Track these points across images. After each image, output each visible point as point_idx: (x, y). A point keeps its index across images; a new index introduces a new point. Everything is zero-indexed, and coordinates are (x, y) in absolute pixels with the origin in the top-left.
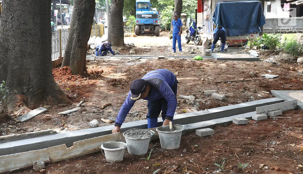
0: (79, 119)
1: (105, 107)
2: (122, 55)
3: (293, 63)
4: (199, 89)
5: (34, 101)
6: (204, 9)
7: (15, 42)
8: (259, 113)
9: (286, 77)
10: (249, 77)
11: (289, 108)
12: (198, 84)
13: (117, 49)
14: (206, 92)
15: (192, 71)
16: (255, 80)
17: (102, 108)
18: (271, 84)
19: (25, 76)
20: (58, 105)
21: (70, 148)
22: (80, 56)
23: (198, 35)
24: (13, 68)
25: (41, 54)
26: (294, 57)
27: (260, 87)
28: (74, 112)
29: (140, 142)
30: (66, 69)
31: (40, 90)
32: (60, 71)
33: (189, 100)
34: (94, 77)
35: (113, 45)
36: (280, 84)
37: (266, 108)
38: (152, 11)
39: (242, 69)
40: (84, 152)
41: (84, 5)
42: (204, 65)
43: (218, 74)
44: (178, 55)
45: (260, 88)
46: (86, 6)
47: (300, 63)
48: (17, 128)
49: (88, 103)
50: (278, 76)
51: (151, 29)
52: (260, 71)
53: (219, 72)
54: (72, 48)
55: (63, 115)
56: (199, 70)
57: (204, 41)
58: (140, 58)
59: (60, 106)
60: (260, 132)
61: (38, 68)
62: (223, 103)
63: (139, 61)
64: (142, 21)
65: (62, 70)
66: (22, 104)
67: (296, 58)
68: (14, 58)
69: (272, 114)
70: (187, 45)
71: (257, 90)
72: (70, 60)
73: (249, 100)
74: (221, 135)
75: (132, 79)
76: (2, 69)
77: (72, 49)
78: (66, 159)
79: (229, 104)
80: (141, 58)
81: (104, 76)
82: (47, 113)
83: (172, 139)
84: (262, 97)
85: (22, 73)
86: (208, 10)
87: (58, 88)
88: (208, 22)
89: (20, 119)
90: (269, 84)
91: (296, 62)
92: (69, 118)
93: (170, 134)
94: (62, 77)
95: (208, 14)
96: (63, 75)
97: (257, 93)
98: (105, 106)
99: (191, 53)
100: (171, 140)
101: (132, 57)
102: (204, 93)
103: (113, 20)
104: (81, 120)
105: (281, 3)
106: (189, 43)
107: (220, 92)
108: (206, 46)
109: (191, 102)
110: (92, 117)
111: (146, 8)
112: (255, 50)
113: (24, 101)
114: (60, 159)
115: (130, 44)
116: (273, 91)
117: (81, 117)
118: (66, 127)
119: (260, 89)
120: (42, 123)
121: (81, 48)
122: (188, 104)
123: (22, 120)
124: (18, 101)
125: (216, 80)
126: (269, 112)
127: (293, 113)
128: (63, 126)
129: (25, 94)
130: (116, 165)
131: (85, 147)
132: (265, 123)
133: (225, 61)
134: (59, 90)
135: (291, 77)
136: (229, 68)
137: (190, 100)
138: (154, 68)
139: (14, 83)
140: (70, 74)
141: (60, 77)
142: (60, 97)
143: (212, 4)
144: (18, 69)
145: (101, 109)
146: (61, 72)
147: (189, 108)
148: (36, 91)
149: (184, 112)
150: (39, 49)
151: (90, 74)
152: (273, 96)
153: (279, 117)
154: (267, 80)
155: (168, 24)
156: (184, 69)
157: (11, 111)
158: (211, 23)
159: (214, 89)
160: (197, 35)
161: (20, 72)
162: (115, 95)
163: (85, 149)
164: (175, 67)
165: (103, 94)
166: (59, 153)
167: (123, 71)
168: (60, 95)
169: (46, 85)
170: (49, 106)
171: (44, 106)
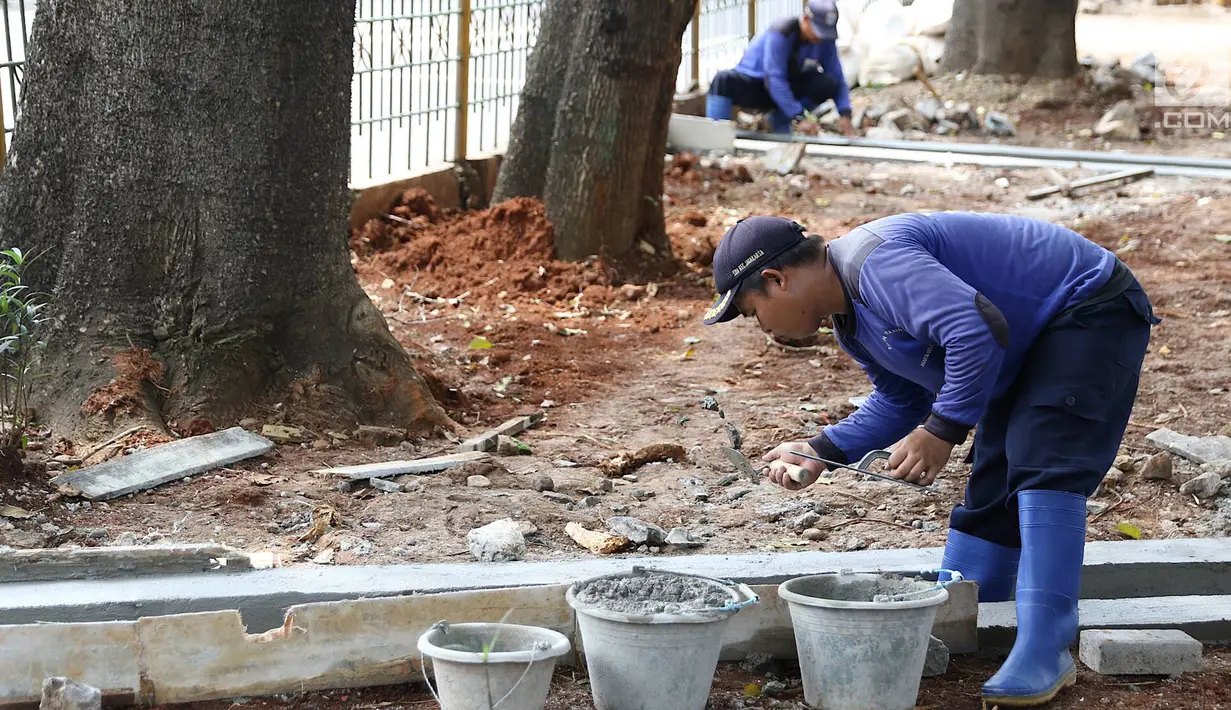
0: (427, 516)
2: (1033, 144)
5: (209, 391)
7: (126, 21)
13: (1010, 98)
17: (615, 467)
19: (171, 230)
20: (355, 433)
21: (268, 635)
22: (611, 137)
24: (102, 179)
25: (273, 101)
28: (422, 473)
29: (648, 637)
30: (520, 217)
31: (251, 327)
32: (479, 225)
33: (1194, 462)
34: (704, 285)
35: (987, 64)
40: (347, 673)
48: (49, 527)
54: (569, 74)
55: (341, 484)
58: (1137, 177)
59: (366, 434)
61: (250, 190)
63: (1120, 195)
65: (489, 222)
66: (132, 400)
68: (111, 119)
72: (547, 153)
76: (46, 182)
77: (567, 81)
78: (237, 695)
80: (1149, 175)
82: (265, 465)
83: (858, 650)
85: (156, 213)
87: (368, 321)
89: (85, 478)
92: (372, 503)
93: (843, 614)
94: (483, 271)
96: (491, 254)
98: (638, 457)
100: (849, 651)
101: (1085, 165)
104: (436, 523)
109: (1204, 477)
113: (146, 383)
114: (203, 689)
115: (1123, 65)
117: (445, 503)
118: (329, 545)
120: (206, 517)
121: (624, 75)
122: (1183, 487)
123: (95, 490)
124: (113, 381)
128: (314, 538)
129: (163, 346)
131: (350, 640)
134: (377, 337)
138: (1183, 249)
139: (104, 274)
140: (542, 251)
141: (473, 267)
142: (378, 381)
144: (131, 188)
145: (605, 472)
146: (482, 234)
147: (1174, 515)
148: (223, 333)
149: (1125, 534)
150: (264, 72)
157: (63, 440)
161: (142, 205)
163: (353, 652)
165: (685, 389)
166: (199, 656)
168: (377, 368)
169: (298, 298)
170: (296, 432)
171: (266, 428)
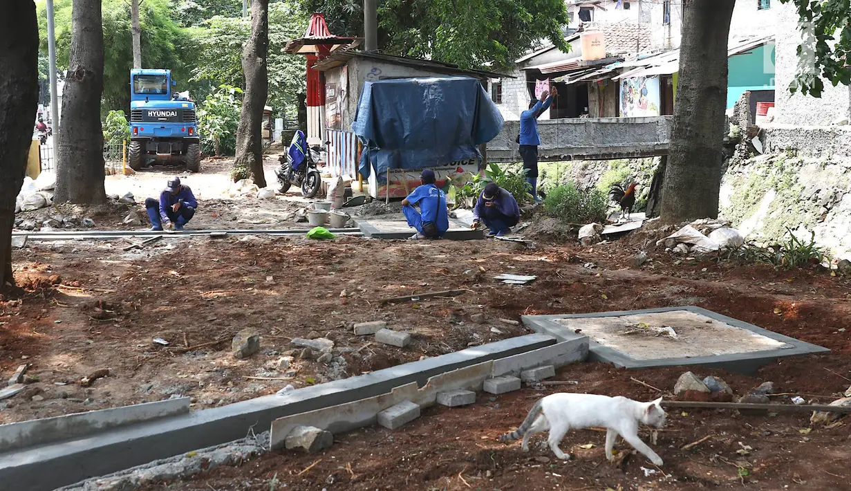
1: (92, 381)
2: (104, 229)
3: (569, 240)
4: (339, 319)
6: (327, 96)
8: (501, 376)
9: (555, 280)
10: (464, 284)
11: (571, 359)
12: (333, 307)
13: (84, 212)
14: (360, 327)
15: (311, 272)
16: (481, 290)
17: (86, 382)
18: (521, 299)
23: (313, 168)
26: (571, 226)
27: (494, 307)
28: (8, 398)
33: (317, 350)
34: (38, 297)
36: (542, 300)
37: (515, 362)
38: (176, 100)
39: (442, 262)
41: (5, 93)
42: (339, 253)
43: (383, 278)
44: (265, 228)
45: (493, 312)
46: (12, 96)
47: (587, 242)
49: (40, 373)
50: (536, 278)
51: (175, 153)
52: (489, 266)
53: (385, 272)
56: (330, 267)
57: (331, 184)
58: (158, 239)
60: (508, 422)
62: (405, 354)
63: (156, 247)
64: (148, 130)
67: (576, 229)
69: (531, 375)
70: (284, 198)
71: (486, 317)
73: (470, 344)
74: (413, 436)
75: (148, 300)
79: (422, 357)
80: (161, 238)
81: (67, 294)
84: (501, 334)
86: (339, 100)
88: (339, 133)
90: (515, 300)
91: (576, 240)
95: (339, 112)
97: (488, 323)
98: (92, 377)
99: (298, 222)
101: (136, 236)
102: (352, 329)
103: (71, 128)
105: (527, 80)
106: (289, 191)
107: (395, 326)
108: (337, 200)
109: (324, 355)
110: (64, 408)
111: (158, 91)
112: (469, 208)
115: (120, 197)
116: (528, 317)
117: (32, 411)
119: (495, 313)
122: (318, 360)
125: (380, 293)
126: (523, 372)
127: (580, 370)
132: (518, 400)
133: (395, 241)
135: (568, 278)
136: (407, 259)
137: (322, 350)
138: (204, 265)
143: (350, 83)
145: (84, 385)
147: (320, 371)
149: (309, 383)
151: (24, 287)
152: (529, 331)
153: (547, 383)
154: (508, 289)
155: (221, 137)
156: (288, 267)
158: (348, 135)
159: (377, 319)
160: (310, 170)
162: (112, 346)
164: (261, 261)
165: (76, 343)
167: (115, 276)
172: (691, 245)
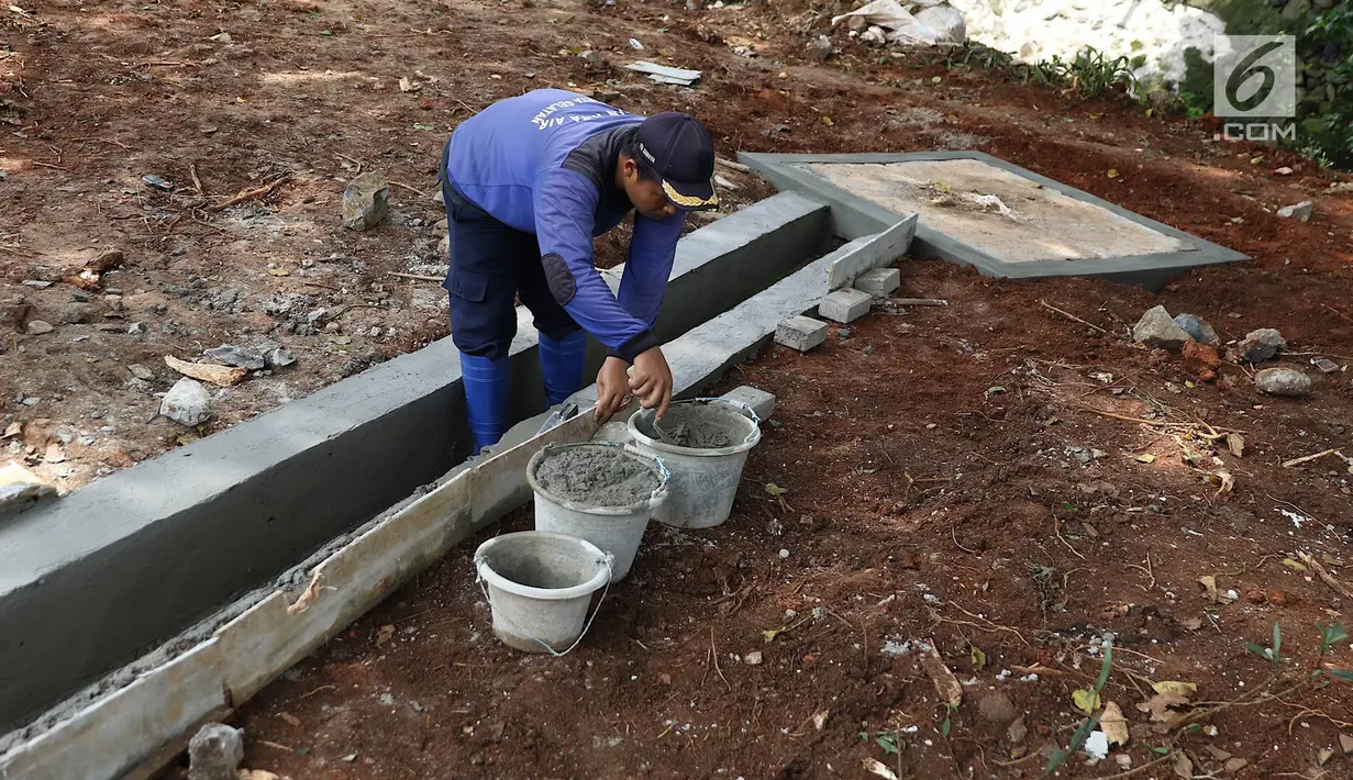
0: (56, 377)
9: (728, 79)
11: (897, 253)
18: (709, 116)
37: (854, 261)
40: (351, 610)
50: (702, 76)
84: (734, 191)
98: (97, 269)
114: (264, 676)
116: (752, 159)
117: (54, 360)
118: (49, 439)
126: (859, 279)
130: (590, 664)
131: (351, 580)
145: (88, 289)
153: (902, 301)
166: (260, 647)
172: (887, 30)
